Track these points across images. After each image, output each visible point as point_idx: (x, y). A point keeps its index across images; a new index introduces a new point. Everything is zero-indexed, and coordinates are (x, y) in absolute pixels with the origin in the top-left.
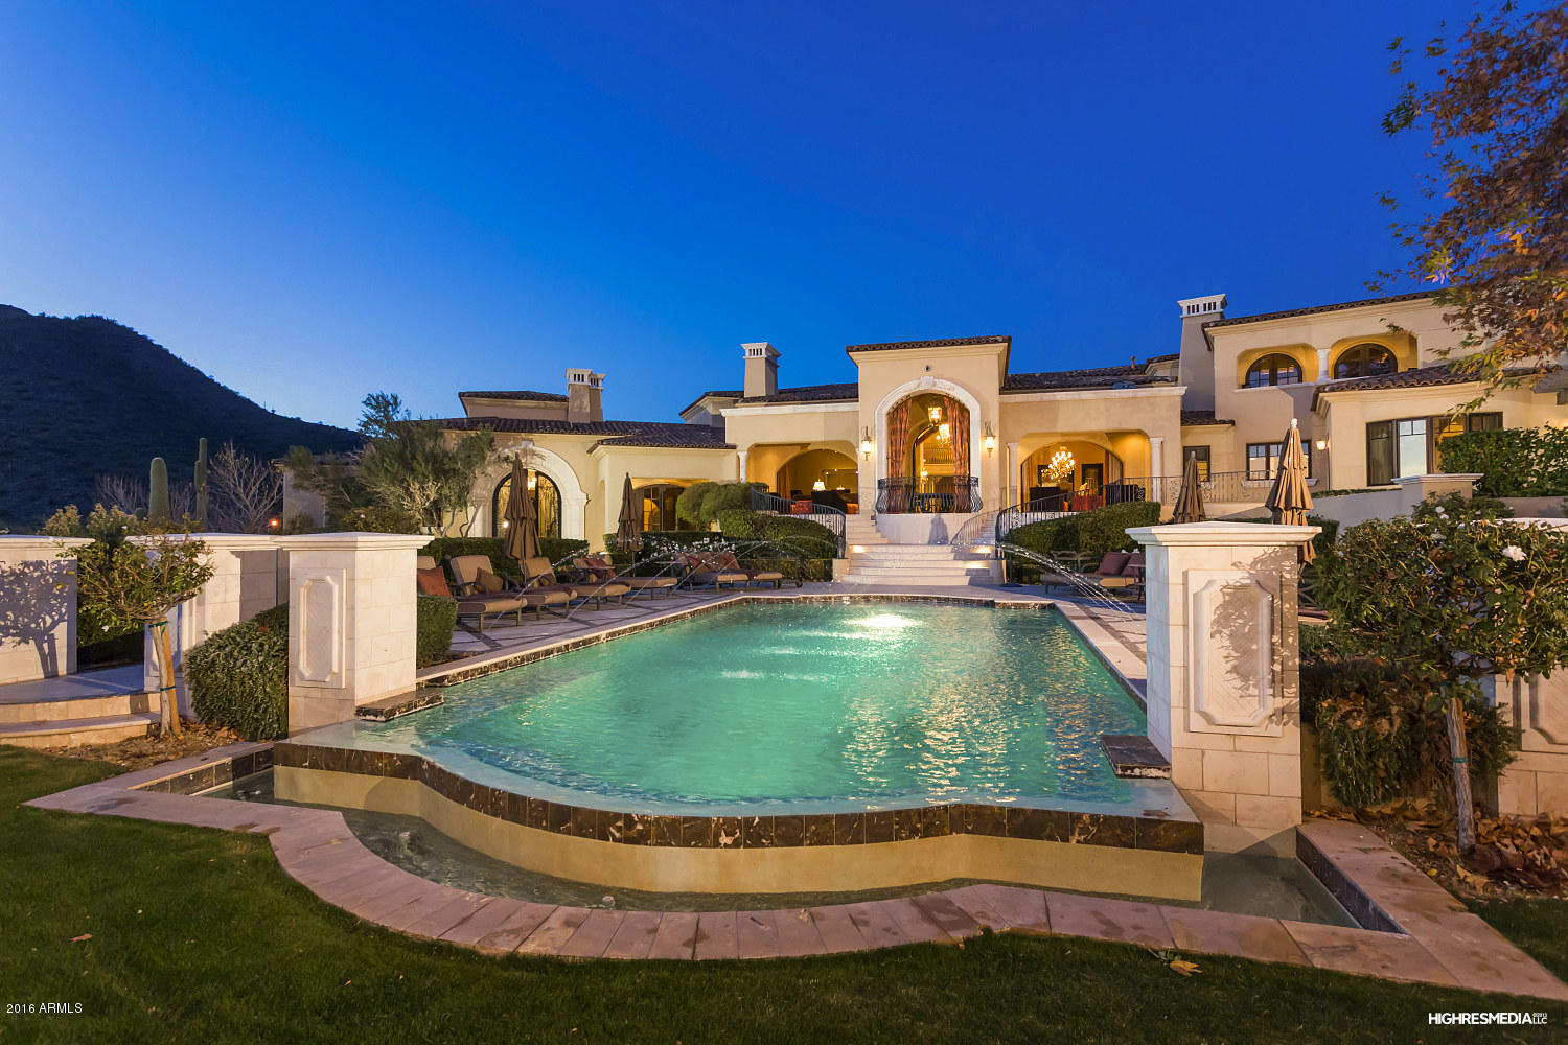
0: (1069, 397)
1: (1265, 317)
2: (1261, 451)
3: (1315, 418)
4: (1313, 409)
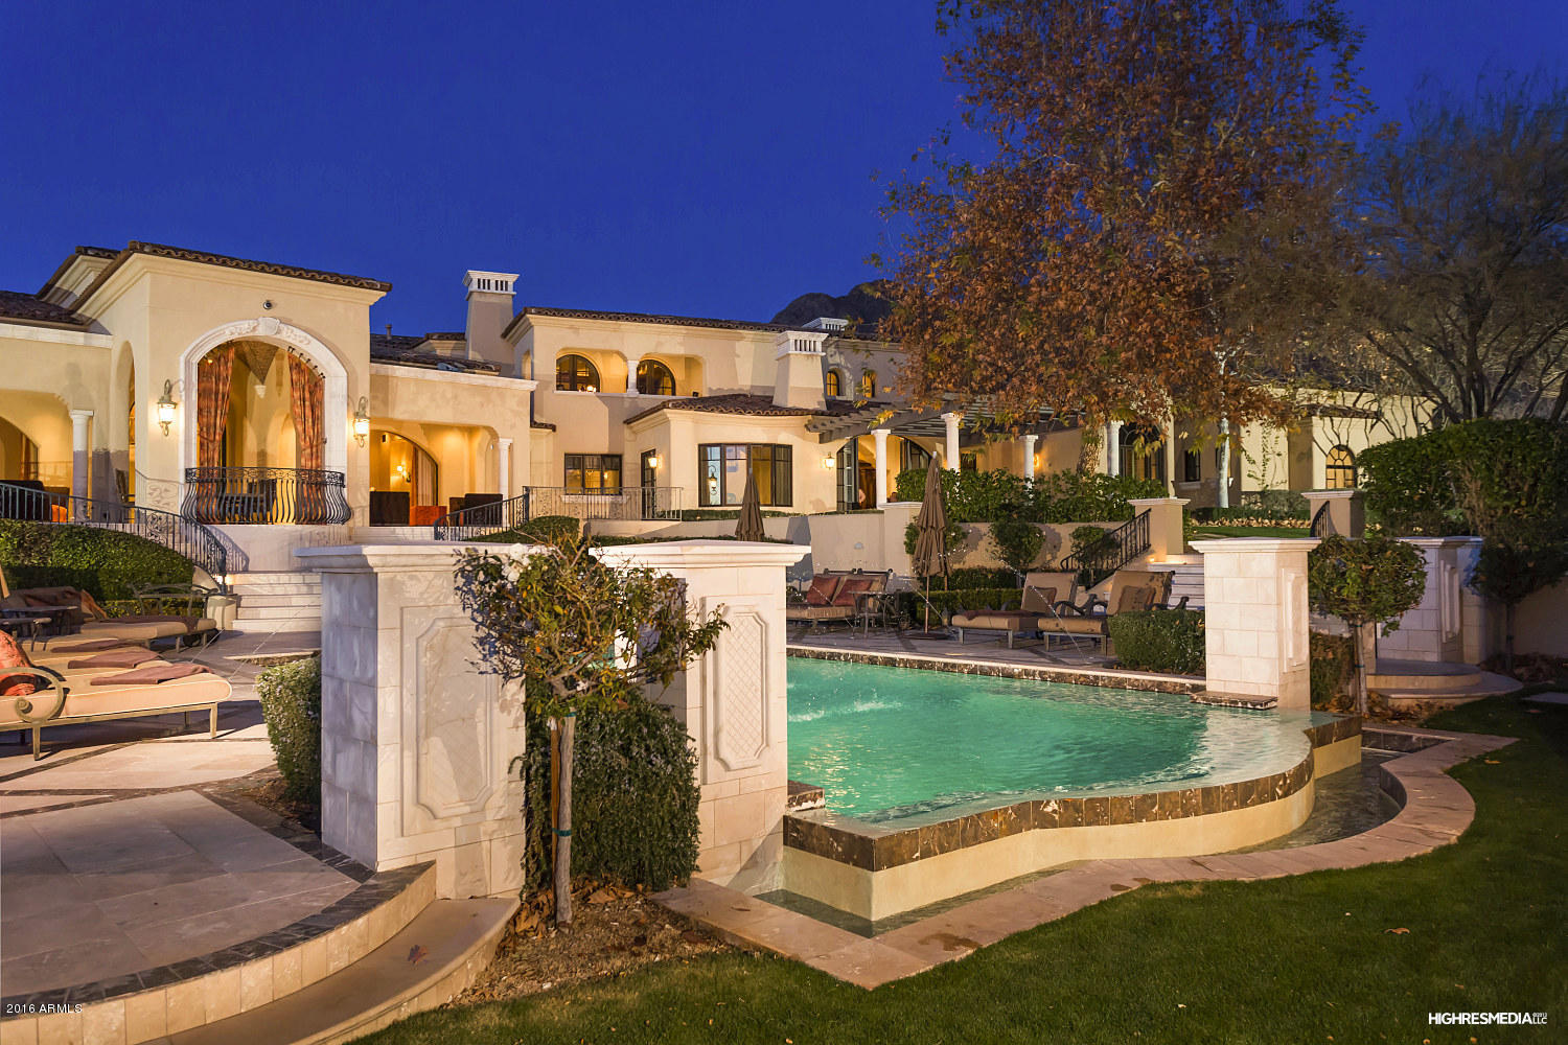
2: (574, 461)
3: (627, 432)
4: (628, 422)
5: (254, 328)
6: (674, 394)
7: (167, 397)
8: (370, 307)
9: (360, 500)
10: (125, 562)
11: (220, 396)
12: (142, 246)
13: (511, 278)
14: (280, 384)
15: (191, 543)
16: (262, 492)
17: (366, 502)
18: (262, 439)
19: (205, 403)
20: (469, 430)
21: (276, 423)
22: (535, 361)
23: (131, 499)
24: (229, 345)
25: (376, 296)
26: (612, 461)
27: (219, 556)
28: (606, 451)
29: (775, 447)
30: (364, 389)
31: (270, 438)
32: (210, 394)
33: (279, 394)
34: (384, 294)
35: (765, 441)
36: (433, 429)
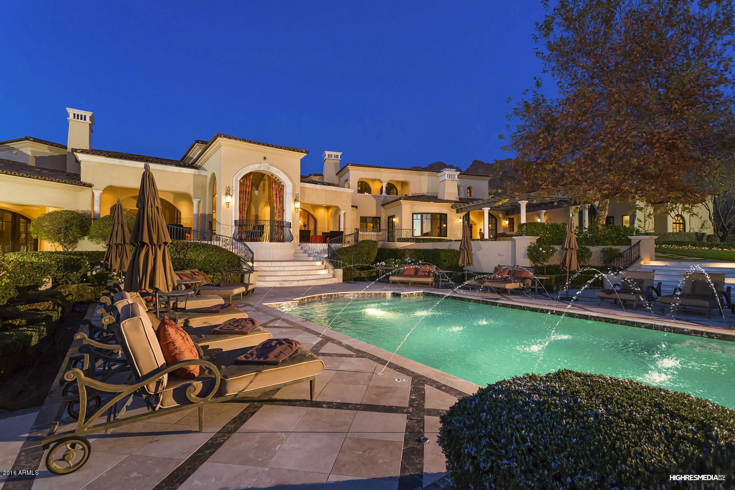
0: (311, 187)
1: (369, 166)
2: (364, 220)
3: (382, 209)
4: (383, 205)
5: (260, 167)
6: (397, 195)
7: (228, 193)
8: (301, 160)
9: (296, 233)
10: (215, 258)
11: (247, 193)
12: (221, 135)
13: (340, 154)
14: (264, 190)
15: (237, 249)
16: (259, 229)
17: (298, 233)
18: (257, 210)
19: (242, 195)
20: (328, 208)
21: (262, 204)
22: (350, 183)
23: (214, 232)
24: (251, 173)
25: (303, 155)
26: (376, 220)
27: (250, 255)
28: (374, 216)
29: (441, 214)
30: (298, 191)
31: (260, 210)
32: (244, 192)
33: (264, 194)
34: (306, 154)
35: (437, 212)
36: (316, 207)
